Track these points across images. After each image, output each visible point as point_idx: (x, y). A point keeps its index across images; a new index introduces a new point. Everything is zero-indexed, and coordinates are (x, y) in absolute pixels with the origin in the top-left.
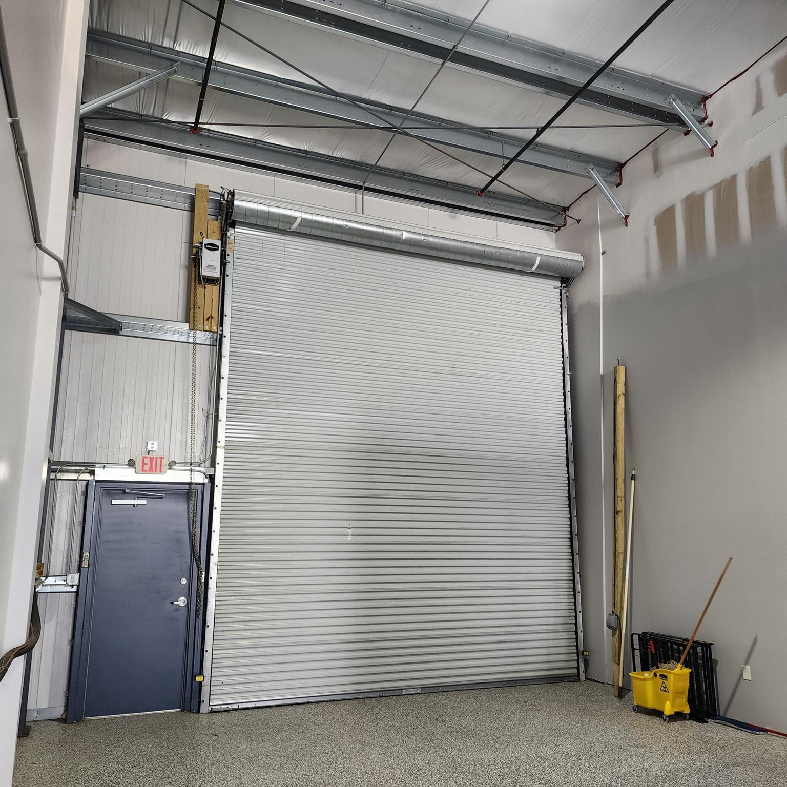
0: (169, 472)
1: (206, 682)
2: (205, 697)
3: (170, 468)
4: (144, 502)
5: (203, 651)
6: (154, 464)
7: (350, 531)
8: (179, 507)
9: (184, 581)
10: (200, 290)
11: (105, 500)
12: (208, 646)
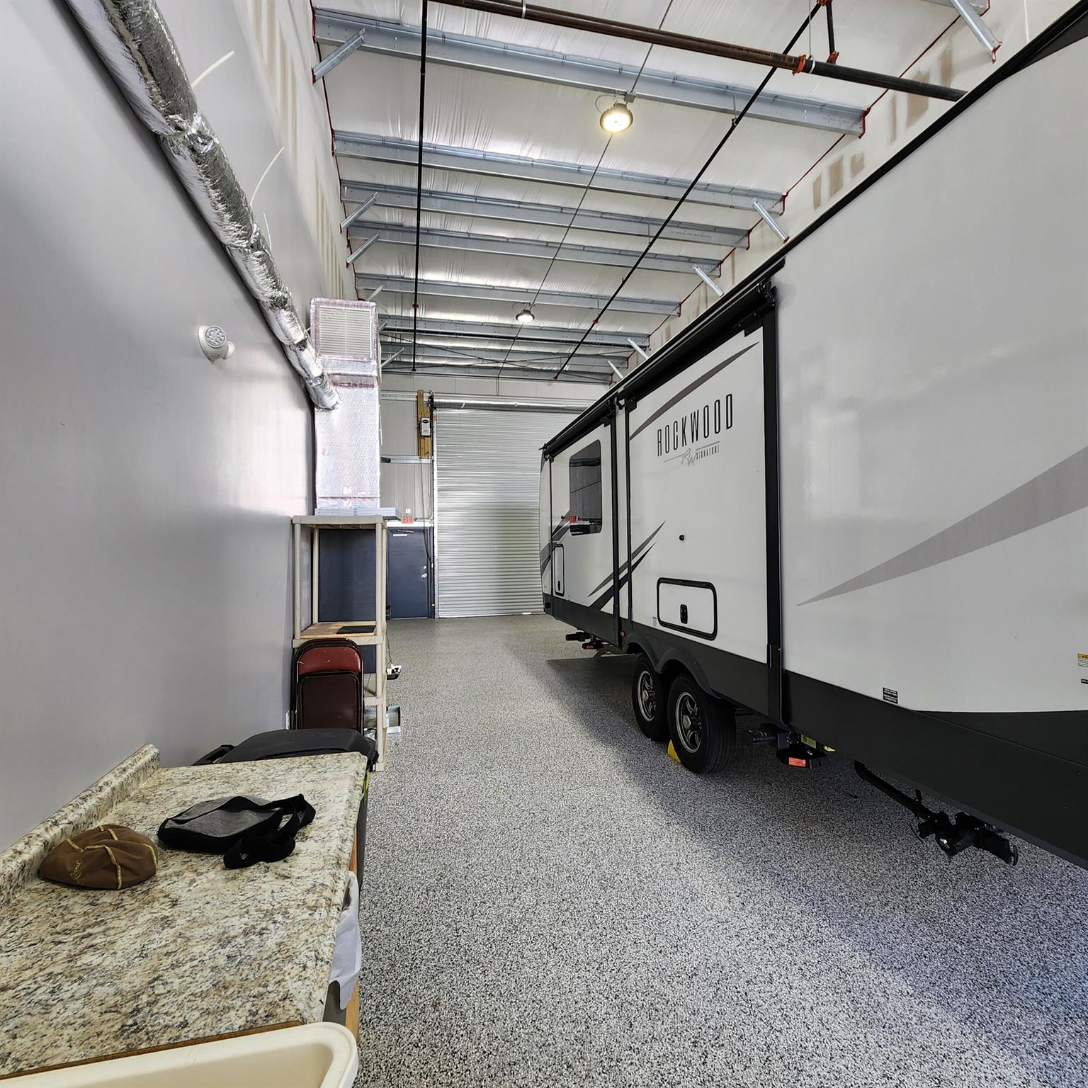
0: (415, 522)
1: (436, 607)
2: (436, 612)
3: (415, 520)
4: (406, 535)
5: (434, 595)
6: (407, 519)
7: (496, 546)
8: (422, 536)
9: (425, 567)
10: (422, 441)
11: (390, 534)
12: (436, 593)
